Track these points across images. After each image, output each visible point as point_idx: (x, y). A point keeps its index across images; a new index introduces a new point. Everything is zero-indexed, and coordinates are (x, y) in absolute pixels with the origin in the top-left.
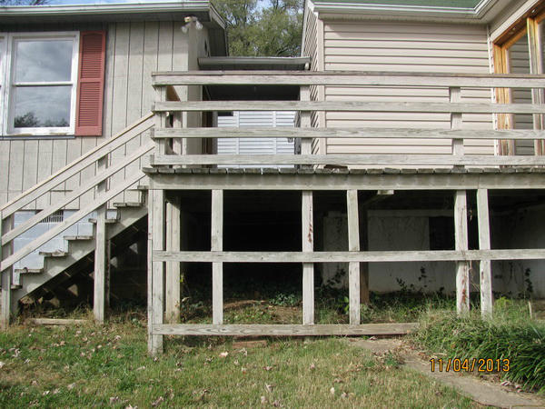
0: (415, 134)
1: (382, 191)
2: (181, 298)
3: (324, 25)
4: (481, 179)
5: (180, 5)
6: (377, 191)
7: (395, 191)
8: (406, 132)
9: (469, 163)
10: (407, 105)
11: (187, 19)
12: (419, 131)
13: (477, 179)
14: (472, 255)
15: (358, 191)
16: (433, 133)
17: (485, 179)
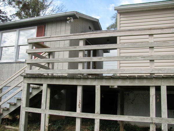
0: (129, 59)
1: (112, 86)
2: (49, 124)
3: (120, 15)
4: (163, 81)
5: (65, 14)
6: (109, 86)
7: (118, 86)
8: (124, 58)
9: (156, 72)
10: (125, 45)
11: (68, 18)
12: (131, 57)
13: (160, 80)
14: (157, 120)
15: (101, 86)
16: (137, 58)
17: (165, 80)
